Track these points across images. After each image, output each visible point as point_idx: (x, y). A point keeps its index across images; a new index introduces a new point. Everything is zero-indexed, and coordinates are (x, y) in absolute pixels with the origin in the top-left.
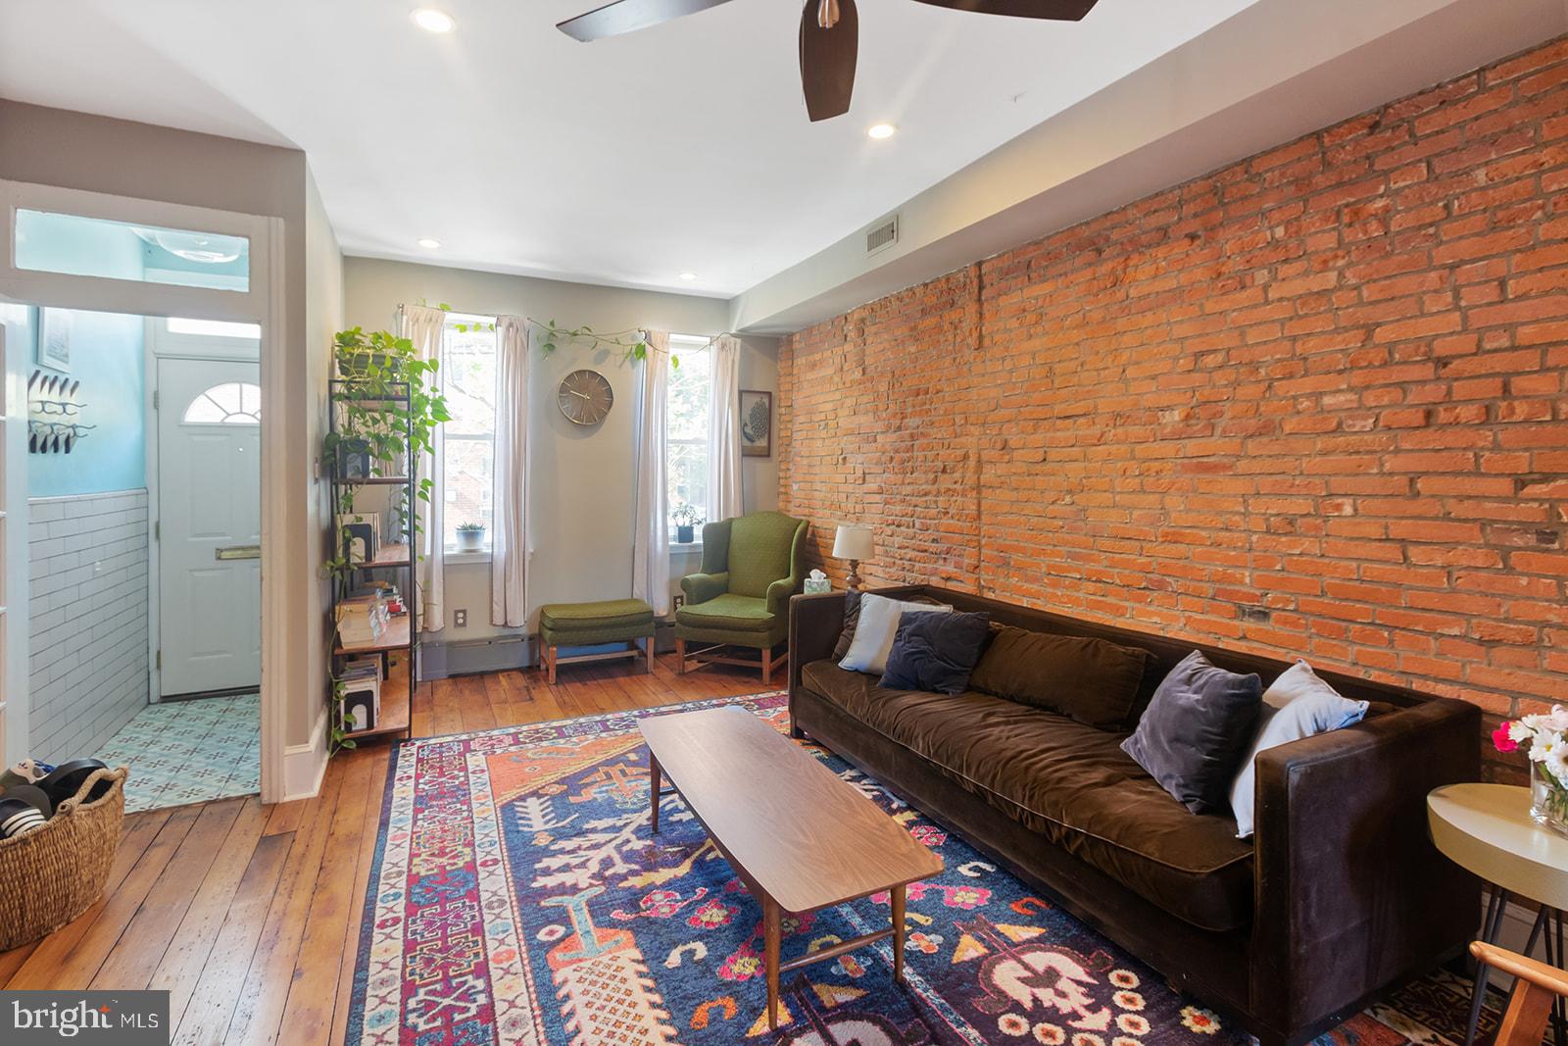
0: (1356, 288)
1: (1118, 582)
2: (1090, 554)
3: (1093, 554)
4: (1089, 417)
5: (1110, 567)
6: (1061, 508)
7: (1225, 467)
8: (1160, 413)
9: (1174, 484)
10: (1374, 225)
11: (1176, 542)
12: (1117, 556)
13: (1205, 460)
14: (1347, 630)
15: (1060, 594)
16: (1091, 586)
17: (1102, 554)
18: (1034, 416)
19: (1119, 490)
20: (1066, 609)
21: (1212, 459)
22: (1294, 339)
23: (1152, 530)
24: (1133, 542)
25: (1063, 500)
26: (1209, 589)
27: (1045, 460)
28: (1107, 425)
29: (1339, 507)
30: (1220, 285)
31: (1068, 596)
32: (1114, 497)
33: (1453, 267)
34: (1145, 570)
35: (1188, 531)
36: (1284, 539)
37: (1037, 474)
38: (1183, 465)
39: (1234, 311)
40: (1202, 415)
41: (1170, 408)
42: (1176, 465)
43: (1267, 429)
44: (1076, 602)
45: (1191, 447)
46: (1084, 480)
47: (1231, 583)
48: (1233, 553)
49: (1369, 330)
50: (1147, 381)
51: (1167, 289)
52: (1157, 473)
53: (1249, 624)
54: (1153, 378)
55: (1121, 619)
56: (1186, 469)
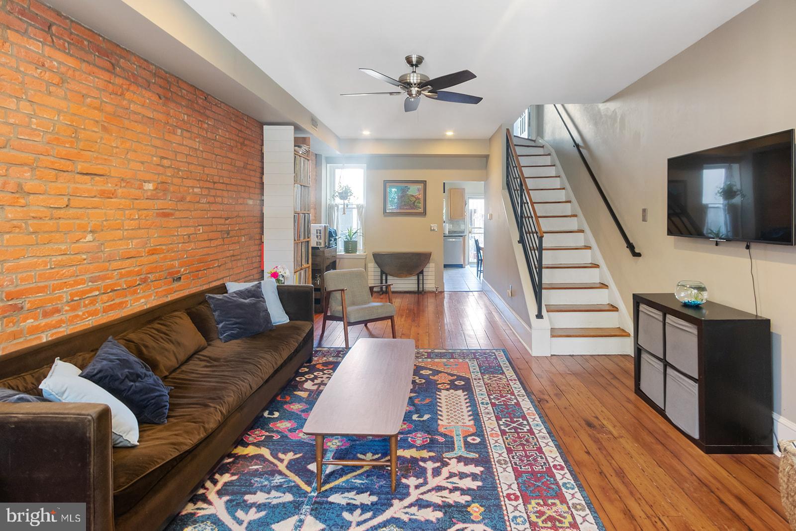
0: (202, 152)
1: (125, 287)
2: (107, 274)
3: (108, 274)
4: (105, 177)
5: (119, 279)
6: (84, 245)
7: (172, 215)
8: (144, 183)
9: (154, 223)
10: (205, 132)
11: (153, 254)
12: (123, 270)
13: (164, 211)
14: (198, 274)
15: (80, 313)
16: (105, 297)
17: (113, 272)
18: (56, 166)
19: (127, 228)
20: (87, 323)
21: (167, 211)
22: (189, 163)
23: (143, 250)
24: (132, 259)
25: (85, 238)
26: (164, 274)
27: (67, 206)
28: (116, 185)
29: (199, 230)
30: (168, 127)
31: (87, 312)
32: (123, 233)
33: (217, 155)
34: (139, 273)
35: (158, 247)
36: (187, 244)
37: (60, 218)
38: (157, 214)
39: (174, 143)
40: (162, 187)
41: (149, 182)
42: (154, 213)
43: (182, 199)
44: (94, 313)
45: (158, 204)
46: (105, 223)
47: (172, 268)
48: (173, 254)
49: (204, 167)
50: (138, 164)
51: (148, 116)
52: (145, 217)
53: (176, 285)
54: (142, 163)
55: (125, 310)
56: (158, 215)
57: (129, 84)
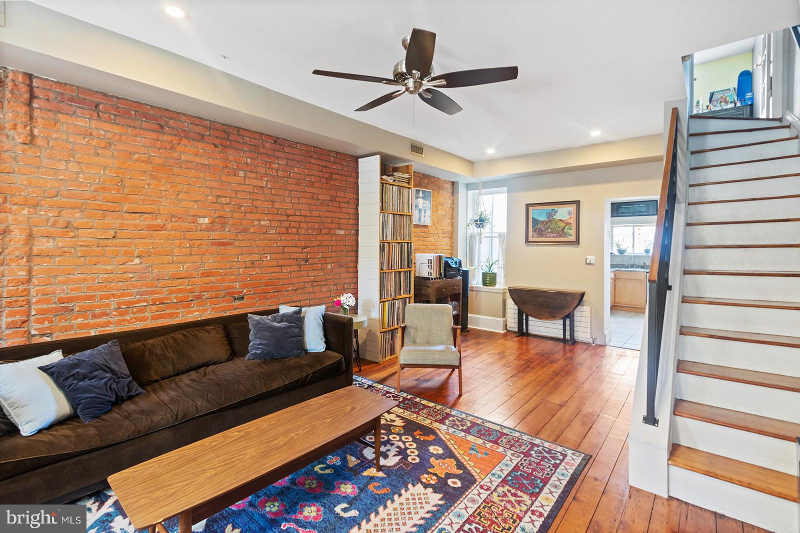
0: (270, 189)
1: (175, 301)
2: (155, 290)
3: (157, 290)
4: (154, 215)
5: (169, 294)
6: (130, 266)
7: (231, 244)
8: (198, 218)
9: (208, 250)
10: (274, 171)
11: (208, 276)
12: (173, 288)
13: (221, 241)
14: (267, 295)
15: (128, 318)
16: (154, 308)
17: (162, 289)
18: (104, 208)
19: (176, 254)
20: (135, 326)
21: (224, 240)
22: (253, 200)
23: (196, 272)
24: (184, 280)
25: (133, 261)
26: (223, 293)
27: (114, 237)
28: (166, 221)
29: (266, 257)
30: (227, 171)
31: (135, 318)
32: (173, 258)
33: (291, 191)
34: (191, 291)
35: (214, 271)
36: (250, 269)
37: (107, 246)
38: (211, 242)
39: (233, 183)
40: (220, 222)
41: (204, 217)
42: (208, 242)
43: (244, 230)
44: (144, 319)
45: (214, 235)
46: (152, 250)
47: (231, 289)
48: (232, 277)
49: (273, 202)
50: (192, 202)
51: (203, 163)
52: (198, 246)
53: (237, 303)
54: (195, 202)
55: (177, 319)
56: (213, 244)
57: (179, 139)
